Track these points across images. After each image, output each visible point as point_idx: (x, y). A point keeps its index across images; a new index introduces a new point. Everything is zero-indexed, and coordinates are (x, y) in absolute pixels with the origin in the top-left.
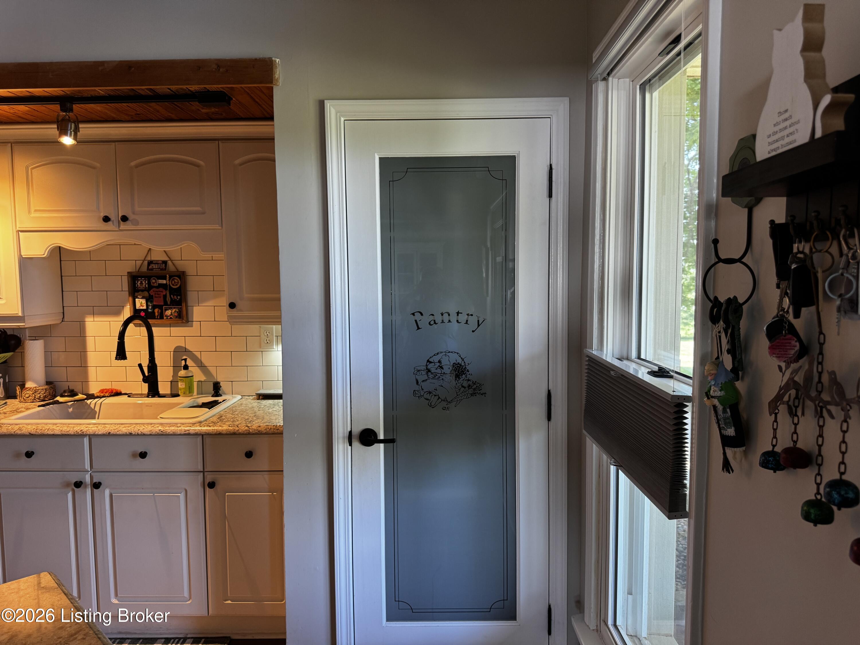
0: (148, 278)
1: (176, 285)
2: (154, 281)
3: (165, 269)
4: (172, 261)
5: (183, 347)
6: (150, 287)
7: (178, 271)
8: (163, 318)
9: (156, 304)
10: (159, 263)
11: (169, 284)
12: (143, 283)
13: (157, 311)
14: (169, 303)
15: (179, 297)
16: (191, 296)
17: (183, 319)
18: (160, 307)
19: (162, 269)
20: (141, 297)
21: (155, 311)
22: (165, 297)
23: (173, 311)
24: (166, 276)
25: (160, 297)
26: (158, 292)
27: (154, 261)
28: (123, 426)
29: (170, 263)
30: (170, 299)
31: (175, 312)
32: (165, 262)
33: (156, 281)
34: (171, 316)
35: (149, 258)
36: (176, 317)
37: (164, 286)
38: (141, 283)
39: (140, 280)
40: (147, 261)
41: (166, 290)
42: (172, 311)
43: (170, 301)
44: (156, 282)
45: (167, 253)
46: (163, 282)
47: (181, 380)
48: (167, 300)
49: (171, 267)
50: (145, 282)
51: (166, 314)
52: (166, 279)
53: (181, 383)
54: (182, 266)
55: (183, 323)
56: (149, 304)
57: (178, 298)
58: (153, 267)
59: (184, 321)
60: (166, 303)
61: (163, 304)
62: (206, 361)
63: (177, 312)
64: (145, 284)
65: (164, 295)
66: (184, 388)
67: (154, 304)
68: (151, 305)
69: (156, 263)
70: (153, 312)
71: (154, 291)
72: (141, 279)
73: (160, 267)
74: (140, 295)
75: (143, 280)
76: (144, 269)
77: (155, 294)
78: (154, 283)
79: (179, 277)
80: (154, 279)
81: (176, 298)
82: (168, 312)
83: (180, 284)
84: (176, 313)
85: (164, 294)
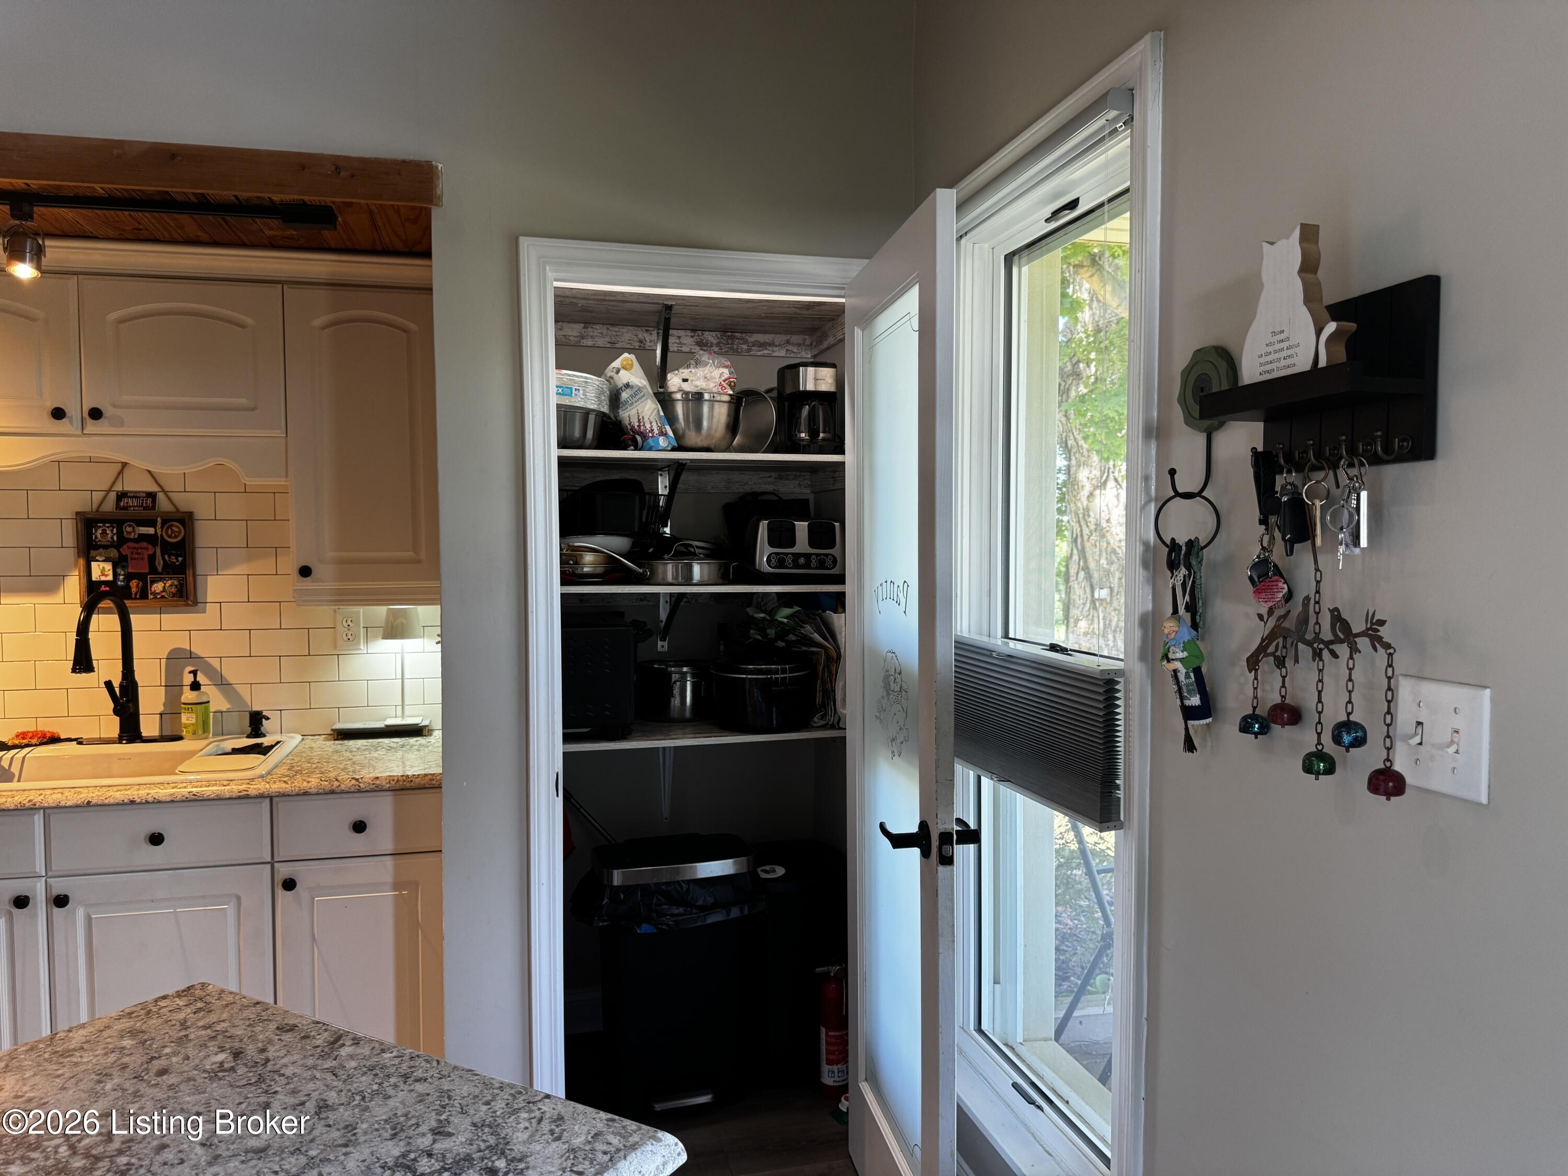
0: (118, 523)
1: (176, 537)
2: (129, 529)
3: (154, 507)
4: (163, 491)
5: (186, 650)
6: (122, 540)
7: (178, 510)
8: (147, 598)
9: (134, 571)
10: (140, 497)
11: (161, 535)
12: (108, 532)
13: (135, 584)
14: (160, 569)
15: (180, 559)
16: (203, 558)
17: (187, 598)
18: (141, 577)
19: (146, 508)
20: (104, 558)
21: (131, 584)
22: (152, 558)
23: (167, 585)
24: (156, 521)
25: (143, 559)
26: (137, 549)
27: (131, 492)
28: (115, 789)
29: (161, 496)
30: (162, 562)
31: (171, 585)
32: (152, 496)
33: (133, 528)
34: (163, 594)
35: (119, 487)
36: (174, 595)
37: (151, 539)
38: (104, 532)
39: (100, 527)
40: (115, 493)
41: (155, 545)
42: (165, 584)
43: (163, 566)
44: (134, 531)
45: (157, 478)
46: (148, 531)
47: (188, 708)
48: (157, 564)
49: (163, 504)
50: (112, 531)
51: (153, 589)
52: (154, 526)
53: (188, 715)
54: (184, 502)
55: (188, 605)
56: (119, 571)
57: (178, 561)
58: (127, 503)
59: (190, 602)
60: (153, 570)
61: (147, 571)
62: (230, 675)
63: (176, 586)
64: (111, 534)
65: (149, 555)
66: (193, 724)
67: (130, 571)
68: (122, 572)
69: (135, 495)
70: (128, 587)
71: (129, 548)
72: (104, 525)
73: (142, 503)
74: (101, 556)
75: (108, 527)
76: (110, 505)
77: (132, 553)
78: (129, 533)
79: (182, 521)
80: (130, 526)
81: (175, 560)
82: (158, 587)
83: (182, 534)
84: (173, 587)
85: (151, 553)
